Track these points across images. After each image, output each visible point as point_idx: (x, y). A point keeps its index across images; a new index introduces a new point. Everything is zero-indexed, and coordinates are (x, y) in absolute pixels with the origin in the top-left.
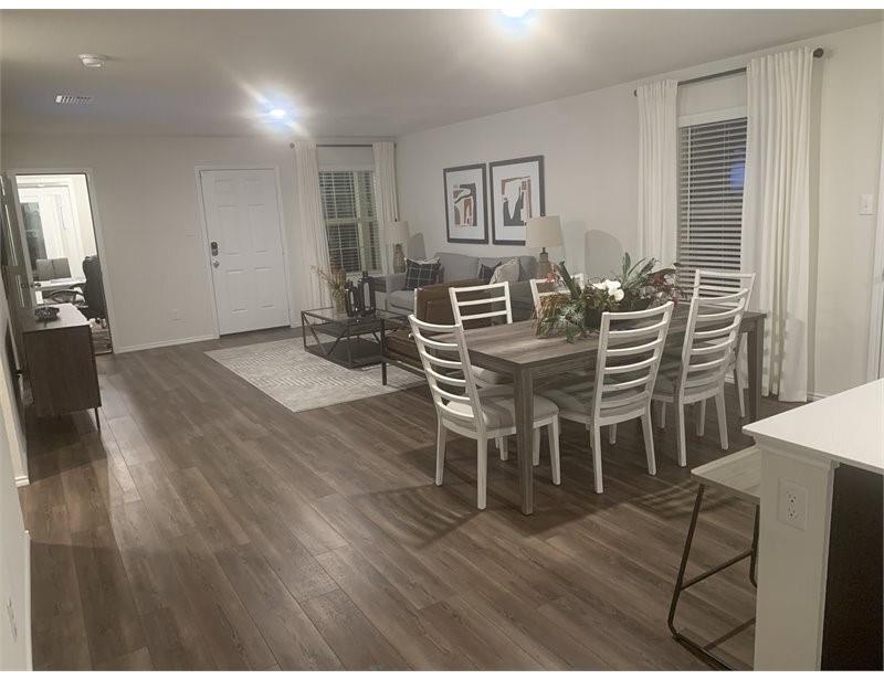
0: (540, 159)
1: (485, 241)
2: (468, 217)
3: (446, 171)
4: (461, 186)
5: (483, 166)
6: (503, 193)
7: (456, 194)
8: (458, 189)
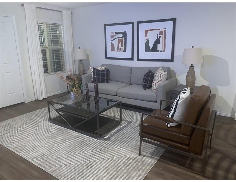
0: (174, 20)
1: (132, 59)
2: (120, 47)
3: (106, 25)
4: (116, 33)
5: (132, 23)
6: (146, 36)
7: (112, 36)
8: (114, 34)
